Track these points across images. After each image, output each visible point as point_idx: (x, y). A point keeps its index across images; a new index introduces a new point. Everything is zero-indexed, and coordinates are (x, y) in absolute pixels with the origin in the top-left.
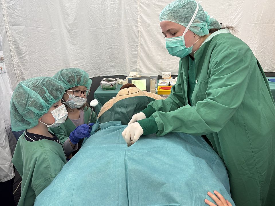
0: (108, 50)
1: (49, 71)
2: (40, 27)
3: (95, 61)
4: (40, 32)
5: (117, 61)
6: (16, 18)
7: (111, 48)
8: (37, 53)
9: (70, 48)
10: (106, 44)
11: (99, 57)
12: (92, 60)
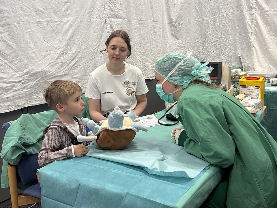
0: (214, 43)
1: (144, 64)
2: (139, 19)
3: (199, 56)
4: (139, 25)
5: (223, 57)
6: (116, 11)
7: (217, 41)
8: (134, 44)
9: (172, 42)
10: (213, 36)
11: (204, 52)
12: (196, 56)
